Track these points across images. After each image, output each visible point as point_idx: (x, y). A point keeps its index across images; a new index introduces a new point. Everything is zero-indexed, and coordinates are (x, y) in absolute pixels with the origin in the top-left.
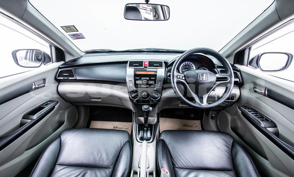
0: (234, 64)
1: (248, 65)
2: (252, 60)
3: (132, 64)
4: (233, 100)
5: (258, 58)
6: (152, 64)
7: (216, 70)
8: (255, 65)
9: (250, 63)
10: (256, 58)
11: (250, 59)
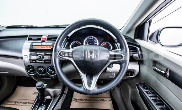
0: (135, 39)
1: (148, 40)
2: (153, 34)
3: (31, 38)
4: (133, 75)
5: (159, 33)
6: (50, 38)
7: (116, 44)
8: (155, 40)
9: (151, 38)
10: (156, 33)
11: (150, 34)
